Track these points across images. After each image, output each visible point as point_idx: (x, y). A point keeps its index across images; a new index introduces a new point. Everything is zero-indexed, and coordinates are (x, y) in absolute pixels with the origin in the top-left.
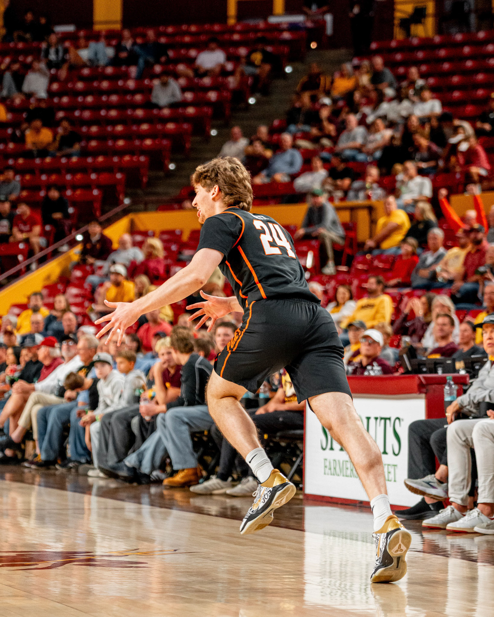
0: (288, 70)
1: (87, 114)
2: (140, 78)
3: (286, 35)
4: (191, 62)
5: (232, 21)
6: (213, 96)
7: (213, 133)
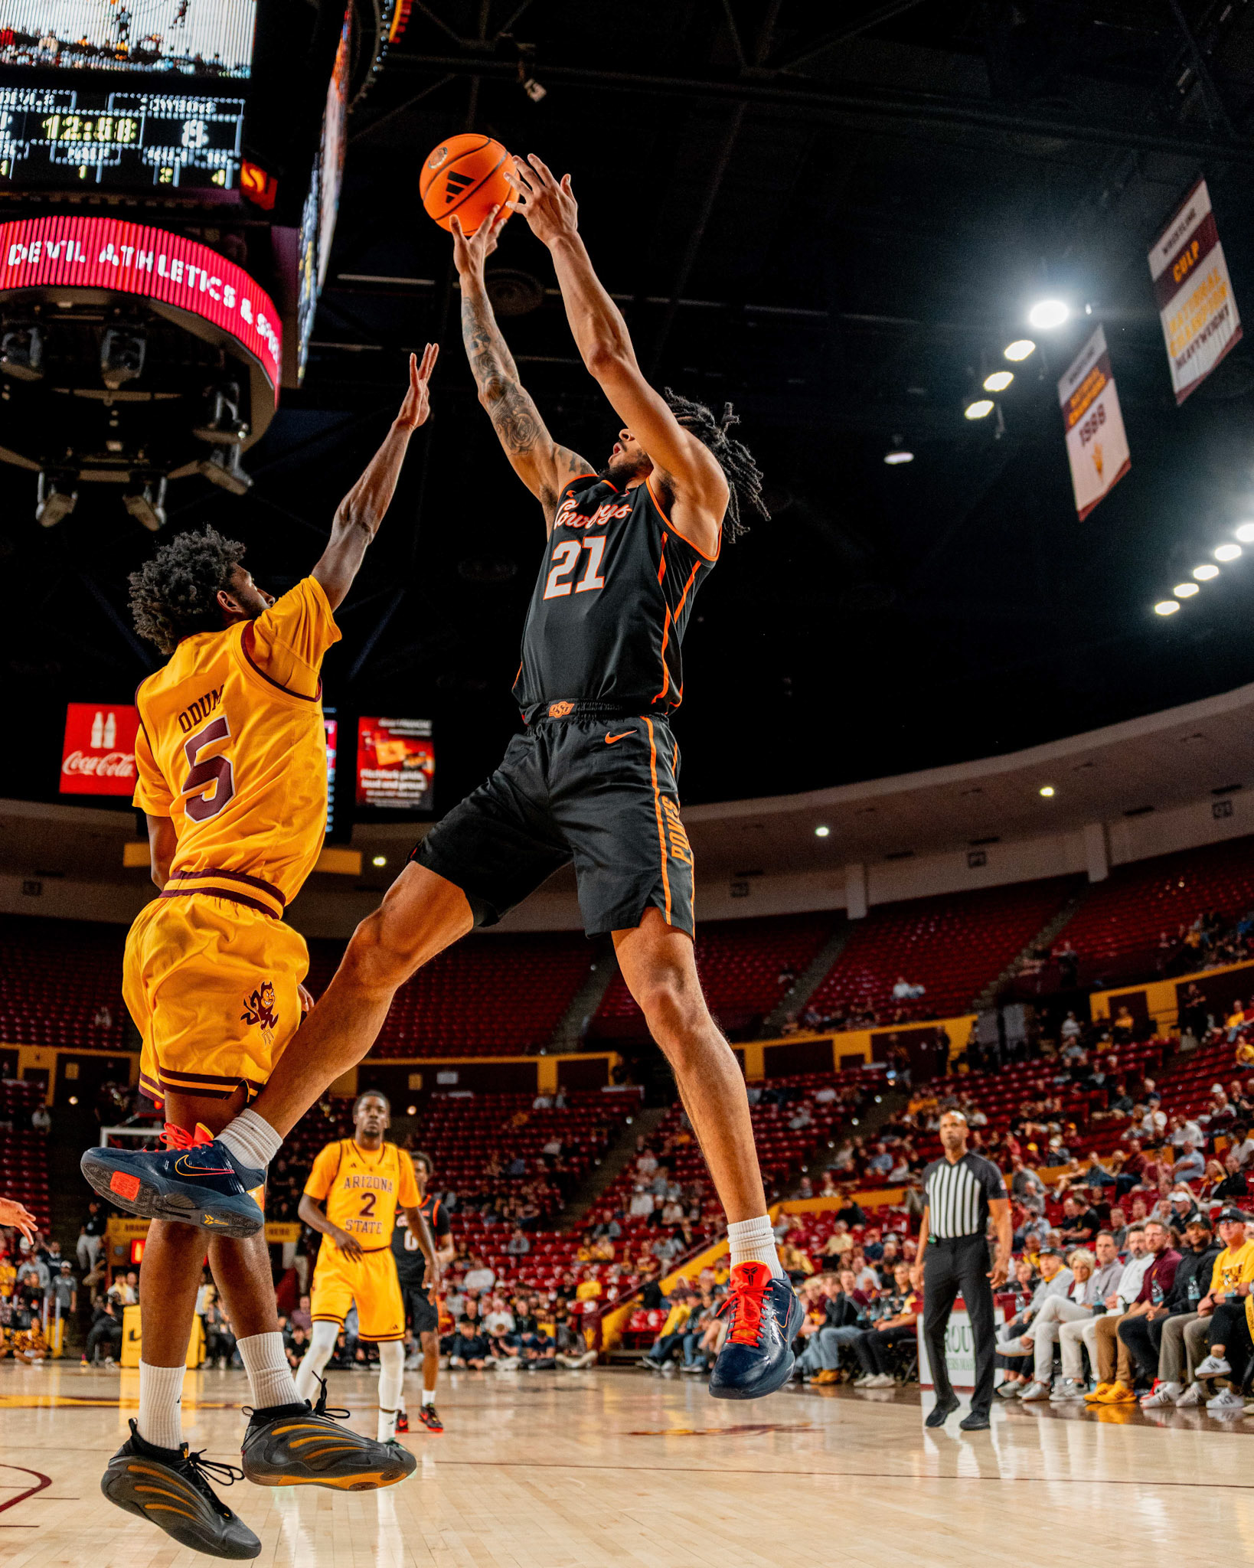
0: (878, 1100)
2: (779, 1112)
3: (875, 1077)
4: (812, 1098)
5: (838, 1070)
6: (829, 1120)
7: (831, 1145)
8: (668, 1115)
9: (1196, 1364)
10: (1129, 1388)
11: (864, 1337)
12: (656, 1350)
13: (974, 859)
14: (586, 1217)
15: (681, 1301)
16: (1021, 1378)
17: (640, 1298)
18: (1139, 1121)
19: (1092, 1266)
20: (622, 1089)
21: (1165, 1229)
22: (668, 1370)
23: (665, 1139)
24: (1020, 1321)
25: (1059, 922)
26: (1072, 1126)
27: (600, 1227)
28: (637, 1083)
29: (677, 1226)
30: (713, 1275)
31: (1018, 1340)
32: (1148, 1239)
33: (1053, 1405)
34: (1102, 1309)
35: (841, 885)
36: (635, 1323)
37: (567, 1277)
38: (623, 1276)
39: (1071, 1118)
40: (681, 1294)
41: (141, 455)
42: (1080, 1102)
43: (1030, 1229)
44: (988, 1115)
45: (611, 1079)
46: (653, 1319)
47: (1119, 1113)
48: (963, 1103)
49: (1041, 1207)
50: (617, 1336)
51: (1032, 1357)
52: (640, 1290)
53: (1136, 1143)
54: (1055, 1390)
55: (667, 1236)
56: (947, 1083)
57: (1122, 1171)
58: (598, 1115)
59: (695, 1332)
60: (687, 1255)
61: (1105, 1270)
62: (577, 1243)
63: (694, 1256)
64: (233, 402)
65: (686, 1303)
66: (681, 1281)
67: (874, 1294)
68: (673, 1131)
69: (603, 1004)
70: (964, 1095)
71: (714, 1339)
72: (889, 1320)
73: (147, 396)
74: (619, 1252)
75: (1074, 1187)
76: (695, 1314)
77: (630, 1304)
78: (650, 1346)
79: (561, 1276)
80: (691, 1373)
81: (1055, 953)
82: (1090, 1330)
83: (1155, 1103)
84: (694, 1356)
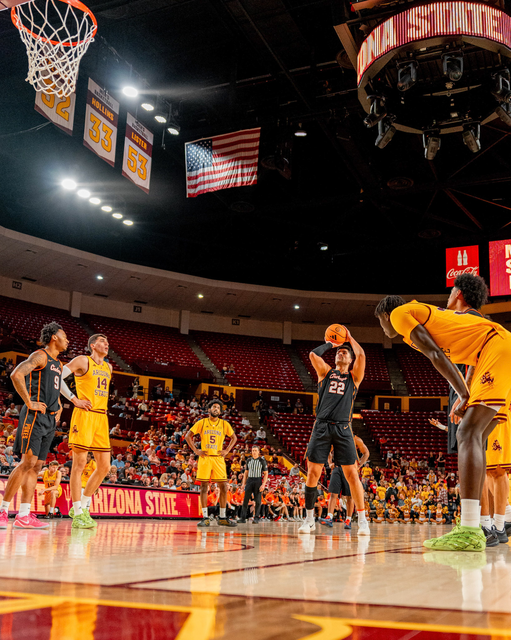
41: (467, 117)
64: (508, 79)
73: (466, 89)
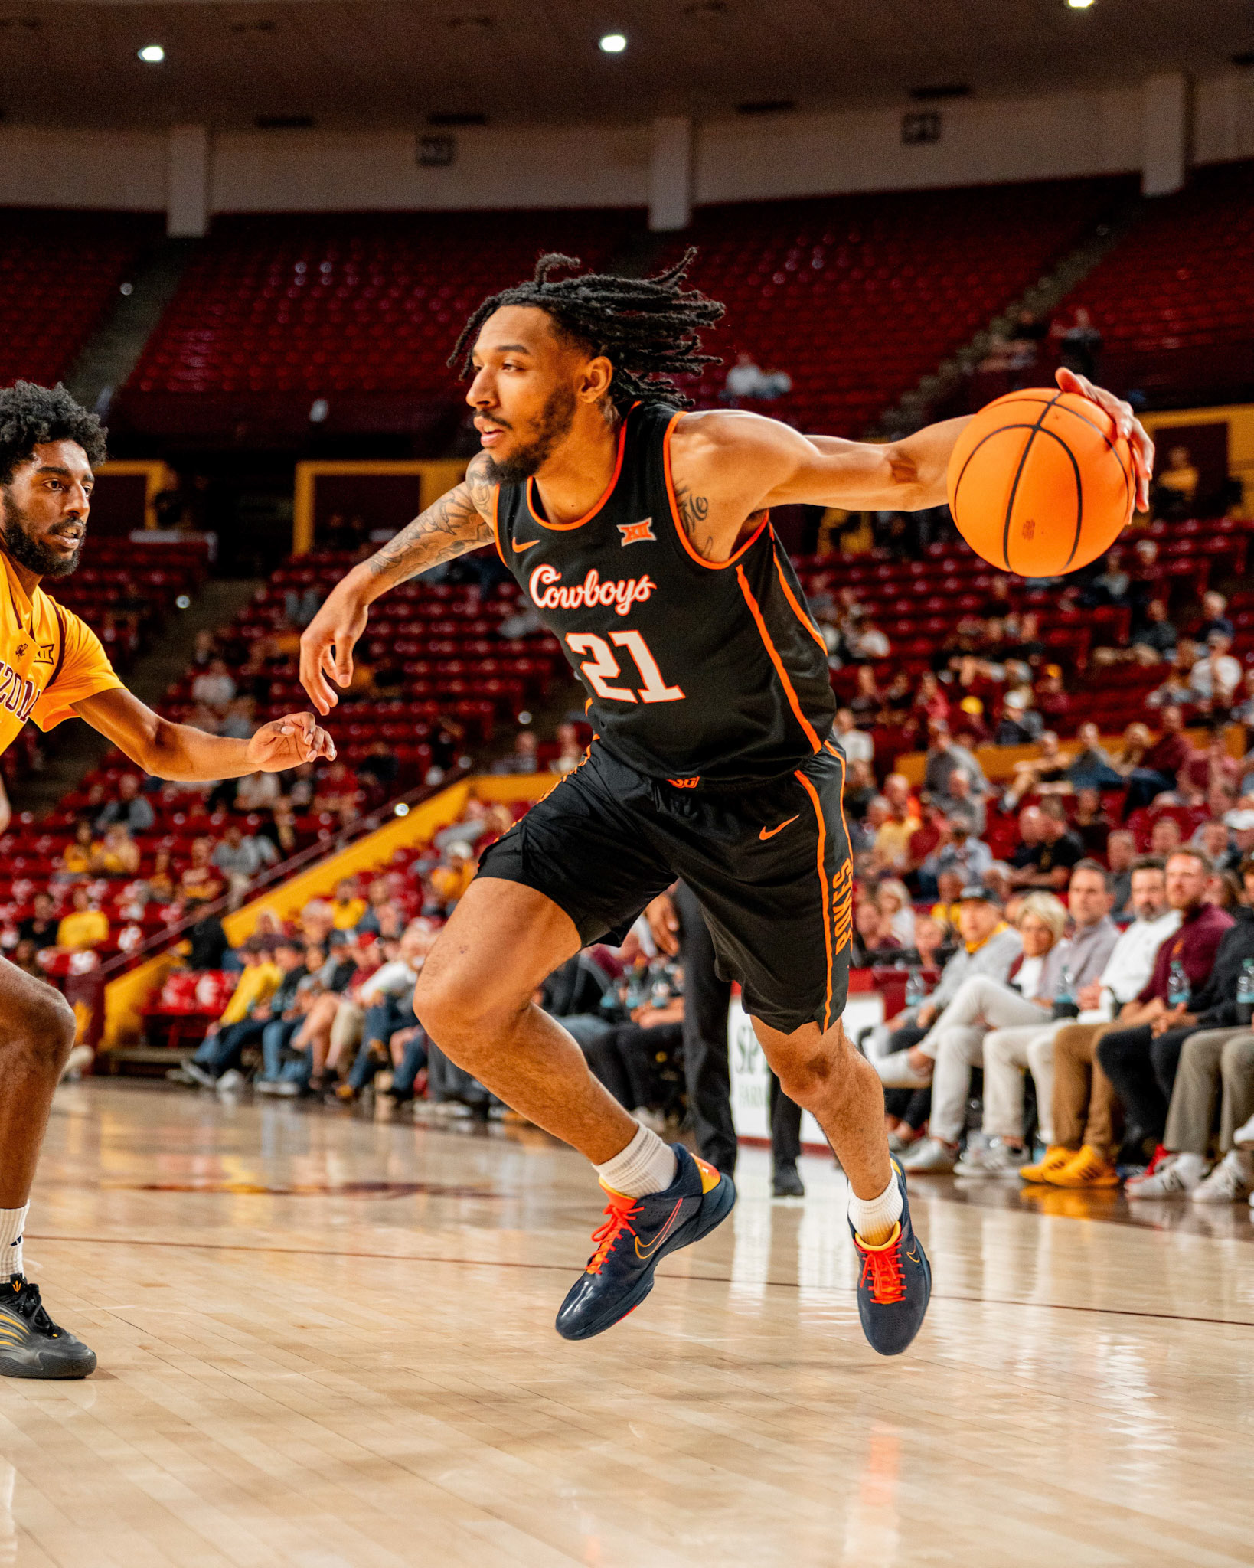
1: (412, 648)
8: (261, 594)
9: (1239, 1123)
10: (1107, 1160)
11: (612, 1039)
12: (208, 1050)
13: (916, 127)
14: (85, 787)
15: (264, 957)
16: (904, 1129)
17: (183, 948)
18: (1185, 672)
19: (1059, 928)
20: (171, 537)
21: (1208, 866)
22: (232, 1090)
23: (251, 641)
24: (912, 1023)
25: (1075, 270)
26: (1053, 671)
27: (112, 808)
28: (202, 527)
29: (266, 813)
30: (330, 910)
31: (903, 1057)
32: (1172, 882)
33: (960, 1184)
34: (1070, 1010)
35: (641, 160)
36: (170, 997)
37: (41, 903)
38: (153, 906)
39: (1052, 655)
40: (264, 944)
42: (1073, 626)
43: (950, 860)
44: (893, 638)
45: (150, 516)
46: (206, 990)
47: (1147, 655)
48: (843, 610)
49: (977, 820)
50: (134, 1022)
51: (927, 1094)
52: (186, 934)
53: (1173, 714)
54: (968, 1157)
55: (245, 831)
56: (818, 570)
57: (1142, 764)
58: (120, 587)
59: (288, 1018)
60: (281, 869)
61: (1084, 937)
62: (66, 835)
63: (295, 872)
65: (273, 959)
66: (266, 920)
67: (640, 962)
68: (269, 628)
69: (143, 363)
70: (847, 596)
71: (325, 1031)
72: (663, 1007)
74: (147, 858)
75: (1044, 789)
76: (290, 982)
77: (162, 960)
78: (197, 1042)
79: (30, 899)
80: (275, 1097)
81: (1058, 331)
82: (1044, 1048)
83: (1220, 640)
84: (282, 1062)
